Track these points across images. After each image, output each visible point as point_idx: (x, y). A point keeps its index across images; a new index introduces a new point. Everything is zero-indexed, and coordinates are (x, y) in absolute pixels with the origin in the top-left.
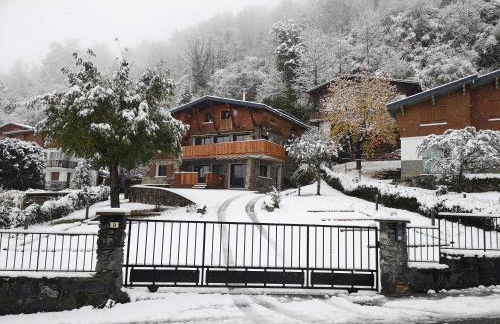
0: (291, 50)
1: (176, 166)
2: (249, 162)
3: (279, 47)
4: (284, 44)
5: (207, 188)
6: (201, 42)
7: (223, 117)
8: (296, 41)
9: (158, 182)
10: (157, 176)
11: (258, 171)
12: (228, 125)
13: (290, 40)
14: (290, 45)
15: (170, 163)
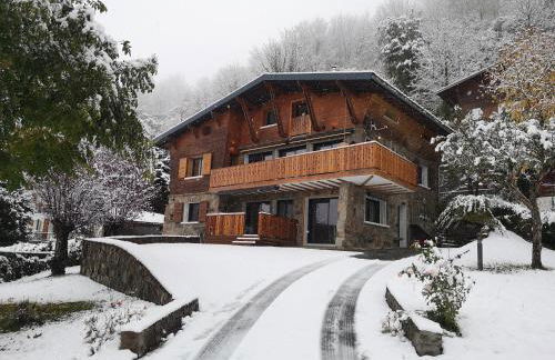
0: (406, 47)
1: (214, 204)
2: (344, 193)
3: (388, 46)
4: (396, 40)
5: (258, 244)
6: (283, 52)
7: (297, 114)
8: (412, 35)
9: (186, 232)
10: (185, 222)
11: (362, 210)
12: (303, 126)
13: (403, 35)
14: (403, 41)
15: (205, 198)
